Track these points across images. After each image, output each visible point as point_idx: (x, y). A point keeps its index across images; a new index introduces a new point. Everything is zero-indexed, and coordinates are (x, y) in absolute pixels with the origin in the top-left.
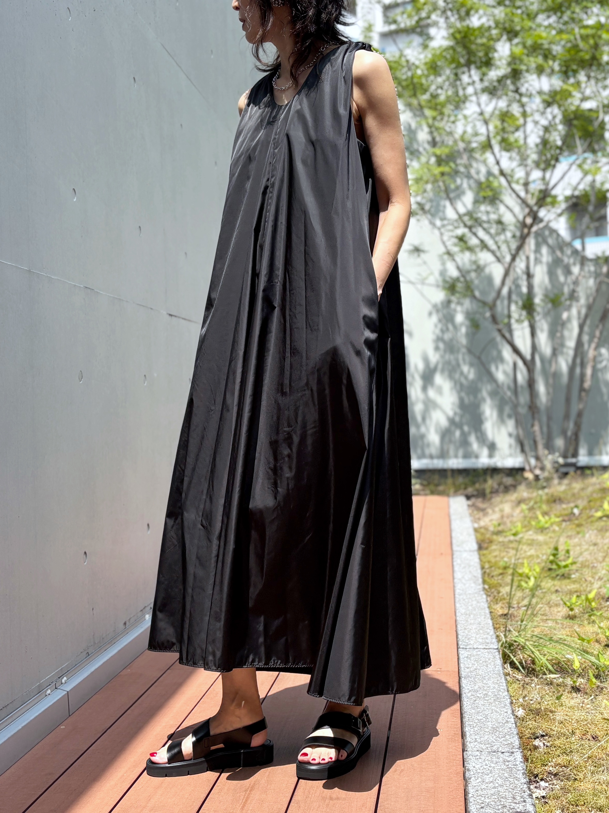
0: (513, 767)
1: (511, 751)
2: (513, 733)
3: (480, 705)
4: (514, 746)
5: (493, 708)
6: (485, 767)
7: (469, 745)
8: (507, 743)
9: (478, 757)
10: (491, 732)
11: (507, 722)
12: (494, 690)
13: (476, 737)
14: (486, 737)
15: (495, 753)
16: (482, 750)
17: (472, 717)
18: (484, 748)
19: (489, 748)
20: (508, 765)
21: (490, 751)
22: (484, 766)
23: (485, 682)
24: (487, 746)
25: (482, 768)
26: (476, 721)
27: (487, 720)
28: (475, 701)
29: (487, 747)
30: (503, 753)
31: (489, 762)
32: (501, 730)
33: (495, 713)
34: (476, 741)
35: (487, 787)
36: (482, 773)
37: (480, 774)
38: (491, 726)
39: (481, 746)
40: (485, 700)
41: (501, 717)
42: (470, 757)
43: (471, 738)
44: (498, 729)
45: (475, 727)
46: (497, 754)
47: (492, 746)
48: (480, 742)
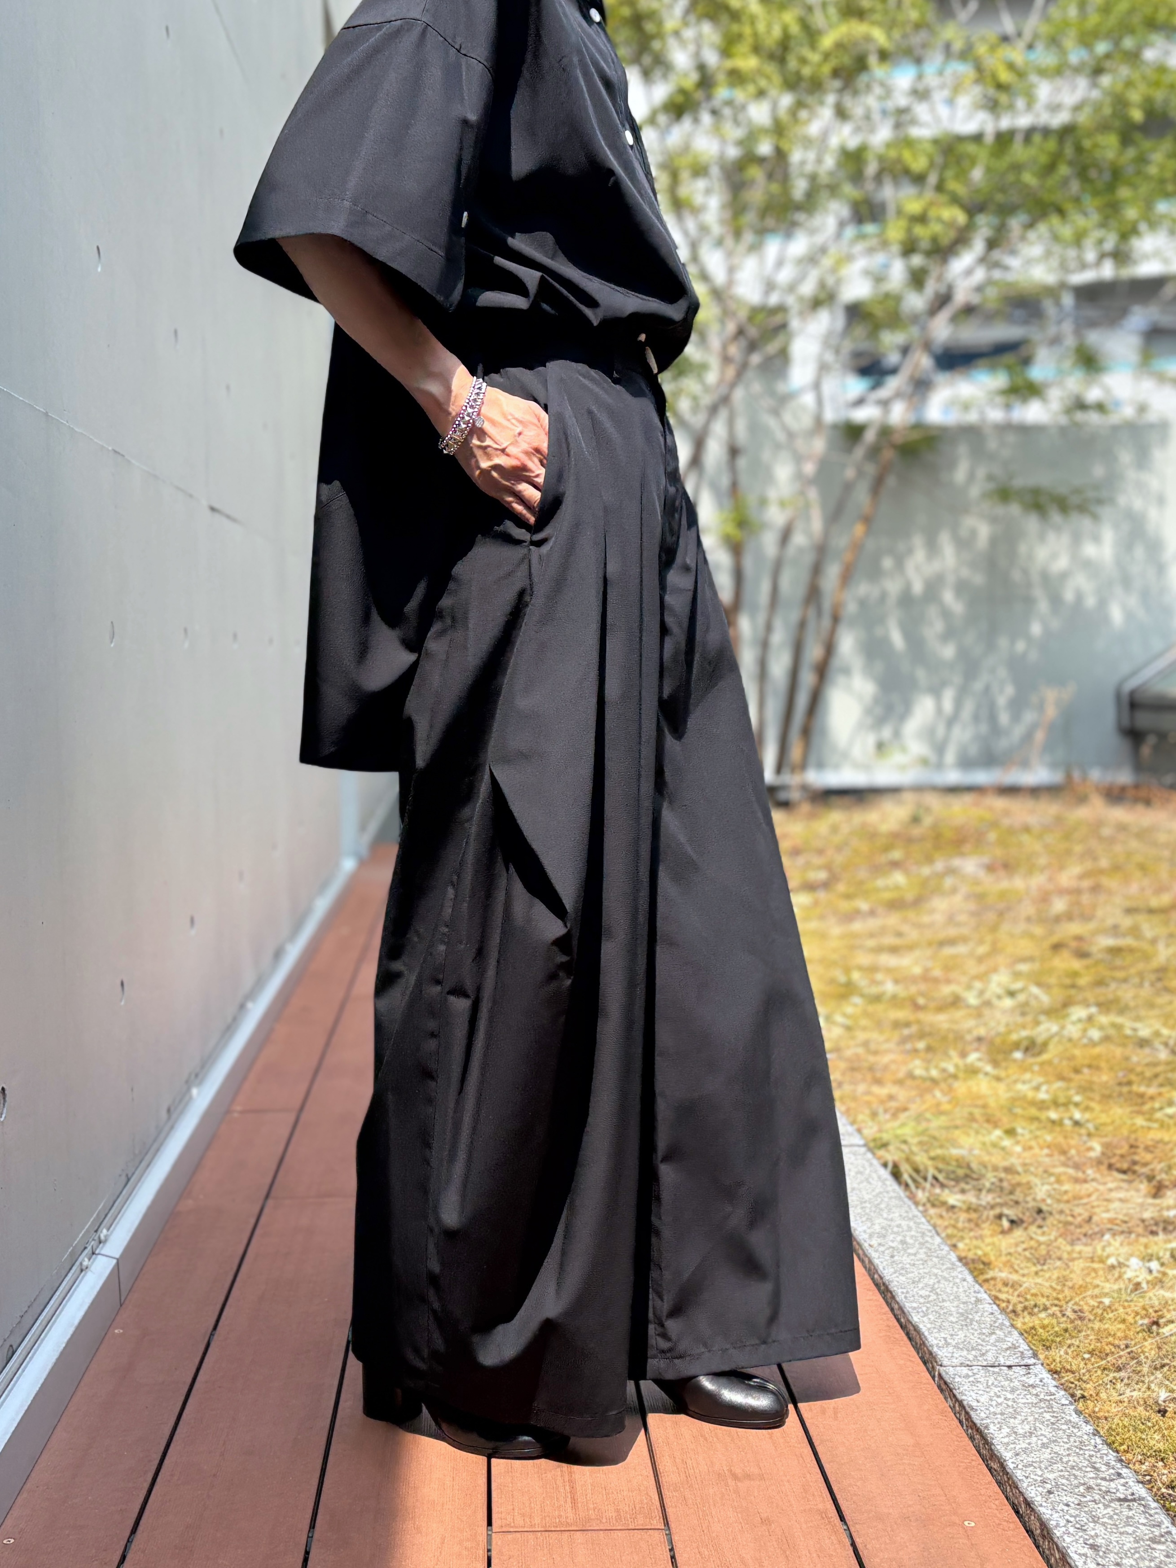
0: (1048, 1398)
1: (1022, 1363)
2: (1002, 1324)
3: (908, 1266)
4: (1022, 1353)
5: (935, 1271)
6: (1000, 1400)
7: (939, 1353)
8: (1005, 1347)
9: (971, 1379)
10: (963, 1323)
11: (978, 1301)
12: (913, 1233)
13: (943, 1335)
14: (961, 1334)
15: (996, 1370)
16: (969, 1363)
17: (907, 1292)
18: (971, 1357)
19: (980, 1359)
20: (1037, 1395)
21: (985, 1363)
22: (995, 1398)
23: (885, 1215)
24: (974, 1353)
25: (994, 1403)
26: (922, 1300)
27: (940, 1297)
28: (892, 1257)
29: (976, 1357)
30: (1010, 1367)
31: (999, 1389)
32: (977, 1318)
33: (942, 1281)
34: (947, 1344)
35: (1029, 1444)
36: (1002, 1414)
37: (999, 1416)
38: (953, 1309)
39: (965, 1353)
40: (910, 1254)
41: (961, 1290)
42: (957, 1379)
43: (936, 1338)
44: (970, 1316)
45: (928, 1314)
46: (1000, 1370)
47: (983, 1355)
48: (956, 1347)
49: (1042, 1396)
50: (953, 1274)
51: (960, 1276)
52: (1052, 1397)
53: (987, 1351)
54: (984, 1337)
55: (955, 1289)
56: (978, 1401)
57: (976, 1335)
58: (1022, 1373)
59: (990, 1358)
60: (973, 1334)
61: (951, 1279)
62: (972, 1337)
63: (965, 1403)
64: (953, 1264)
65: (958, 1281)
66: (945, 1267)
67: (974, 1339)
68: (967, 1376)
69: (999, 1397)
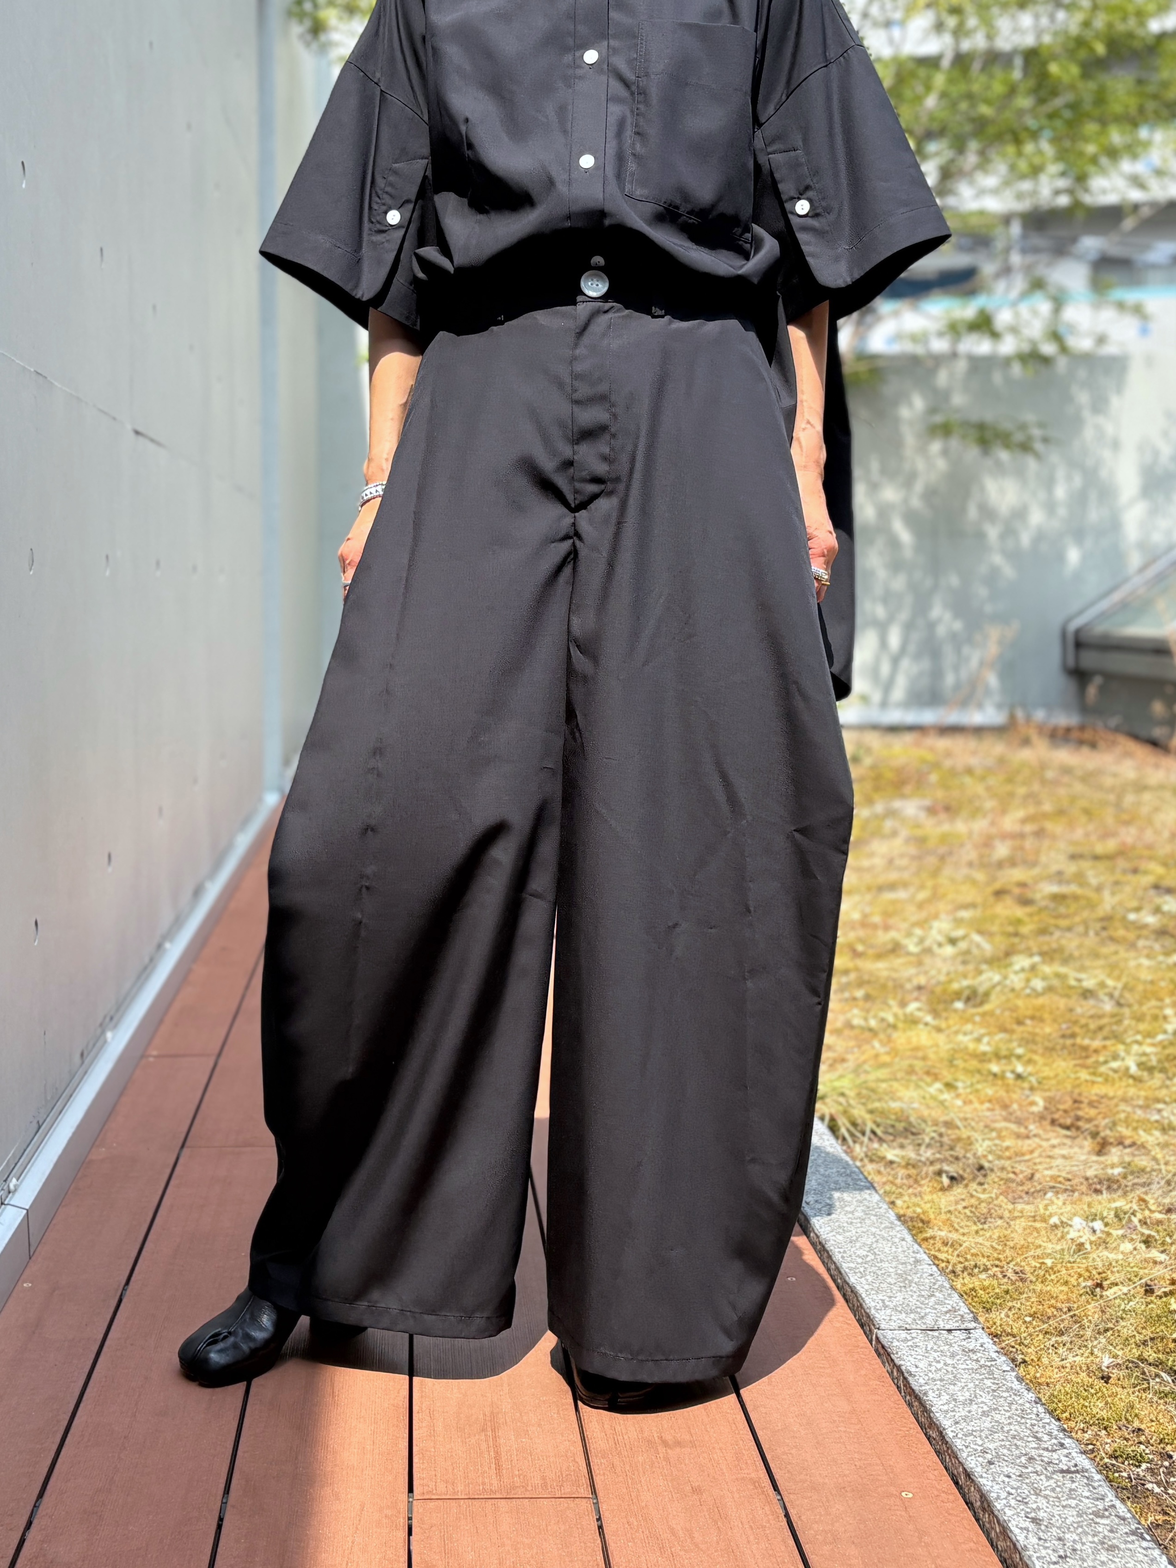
0: (989, 1364)
1: (963, 1327)
2: (942, 1286)
3: (845, 1225)
4: (962, 1316)
5: (873, 1230)
6: (939, 1366)
7: (877, 1315)
8: (945, 1309)
9: (910, 1343)
10: (902, 1285)
11: (917, 1261)
13: (880, 1297)
14: (900, 1297)
15: (936, 1334)
16: (908, 1326)
17: (845, 1252)
18: (909, 1320)
19: (919, 1322)
20: (977, 1361)
21: (924, 1327)
22: (934, 1364)
23: (822, 1171)
24: (912, 1316)
25: (933, 1369)
26: (860, 1260)
27: (878, 1257)
28: (829, 1214)
29: (914, 1320)
30: (949, 1331)
31: (938, 1354)
32: (916, 1280)
33: (881, 1241)
34: (886, 1307)
35: (969, 1412)
36: (941, 1380)
37: (938, 1382)
38: (891, 1270)
39: (901, 1316)
40: (847, 1212)
41: (900, 1250)
42: (896, 1343)
43: (874, 1301)
44: (909, 1278)
45: (866, 1275)
46: (940, 1334)
47: (922, 1317)
48: (895, 1309)
49: (982, 1362)
50: (891, 1234)
51: (899, 1236)
52: (993, 1363)
53: (926, 1314)
54: (923, 1299)
55: (894, 1249)
56: (917, 1367)
57: (915, 1297)
58: (962, 1338)
59: (929, 1321)
60: (912, 1296)
61: (889, 1238)
62: (911, 1299)
63: (903, 1368)
64: (892, 1223)
65: (897, 1240)
66: (883, 1226)
67: (913, 1301)
68: (906, 1340)
69: (938, 1362)
